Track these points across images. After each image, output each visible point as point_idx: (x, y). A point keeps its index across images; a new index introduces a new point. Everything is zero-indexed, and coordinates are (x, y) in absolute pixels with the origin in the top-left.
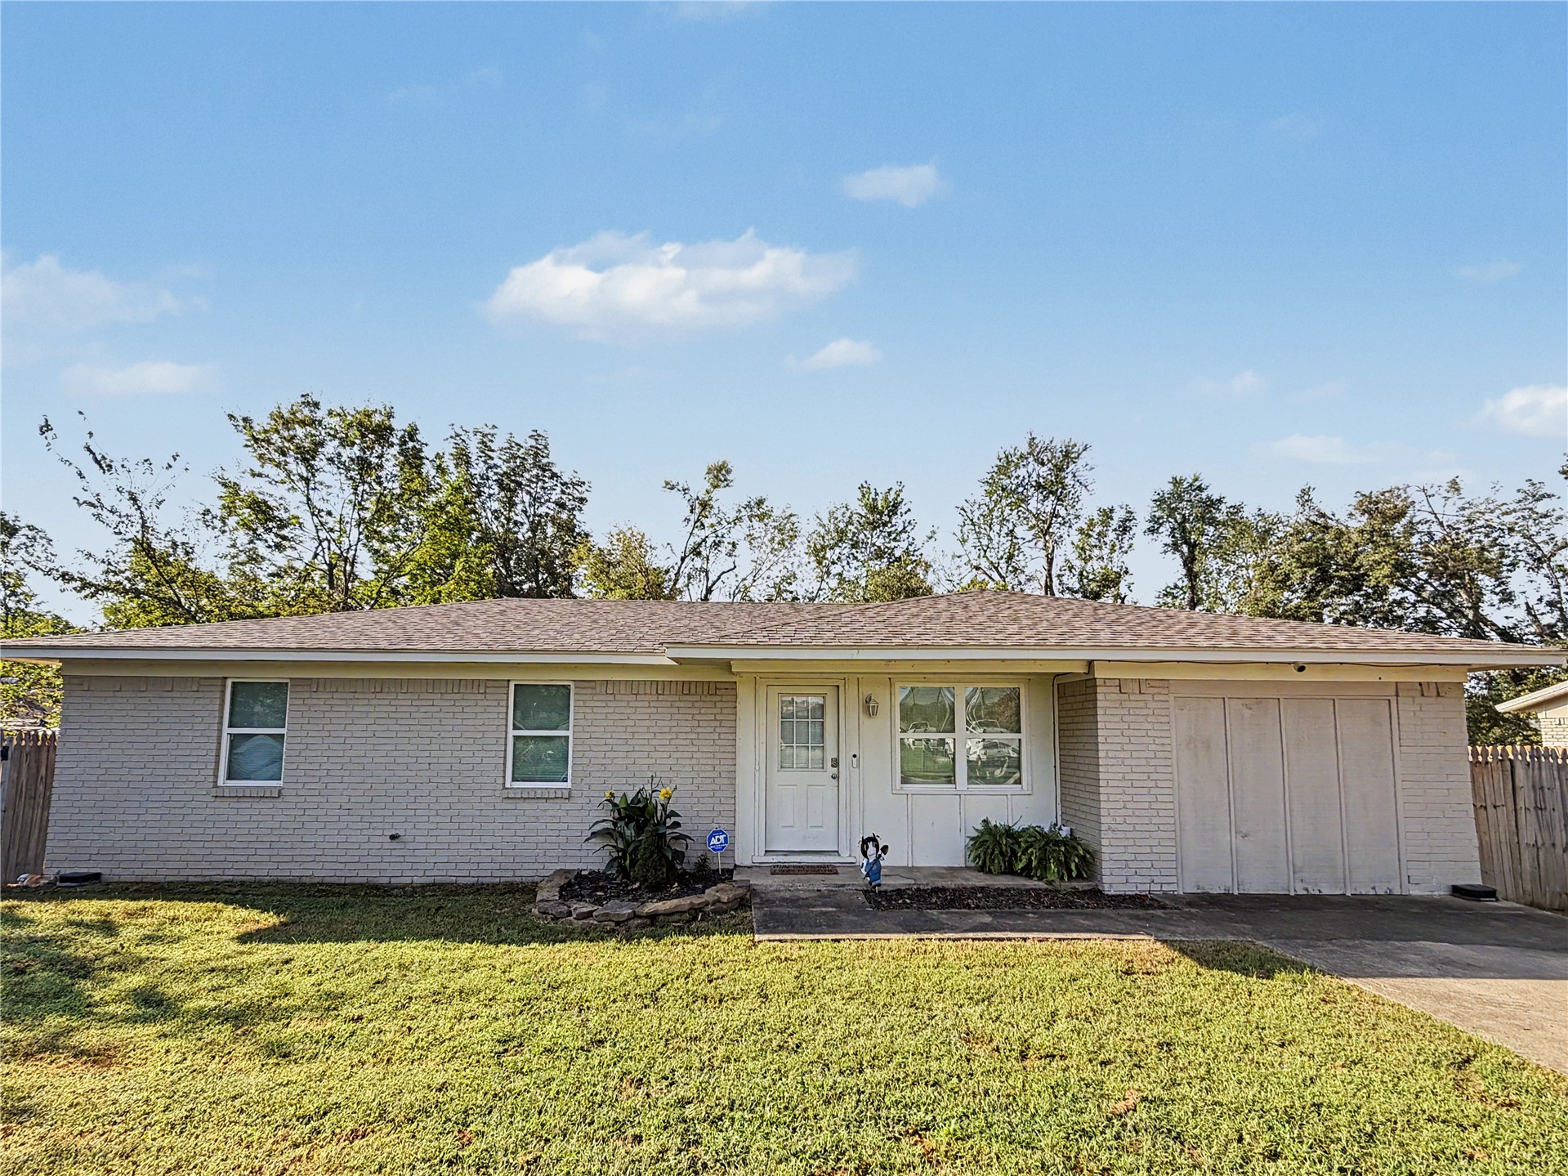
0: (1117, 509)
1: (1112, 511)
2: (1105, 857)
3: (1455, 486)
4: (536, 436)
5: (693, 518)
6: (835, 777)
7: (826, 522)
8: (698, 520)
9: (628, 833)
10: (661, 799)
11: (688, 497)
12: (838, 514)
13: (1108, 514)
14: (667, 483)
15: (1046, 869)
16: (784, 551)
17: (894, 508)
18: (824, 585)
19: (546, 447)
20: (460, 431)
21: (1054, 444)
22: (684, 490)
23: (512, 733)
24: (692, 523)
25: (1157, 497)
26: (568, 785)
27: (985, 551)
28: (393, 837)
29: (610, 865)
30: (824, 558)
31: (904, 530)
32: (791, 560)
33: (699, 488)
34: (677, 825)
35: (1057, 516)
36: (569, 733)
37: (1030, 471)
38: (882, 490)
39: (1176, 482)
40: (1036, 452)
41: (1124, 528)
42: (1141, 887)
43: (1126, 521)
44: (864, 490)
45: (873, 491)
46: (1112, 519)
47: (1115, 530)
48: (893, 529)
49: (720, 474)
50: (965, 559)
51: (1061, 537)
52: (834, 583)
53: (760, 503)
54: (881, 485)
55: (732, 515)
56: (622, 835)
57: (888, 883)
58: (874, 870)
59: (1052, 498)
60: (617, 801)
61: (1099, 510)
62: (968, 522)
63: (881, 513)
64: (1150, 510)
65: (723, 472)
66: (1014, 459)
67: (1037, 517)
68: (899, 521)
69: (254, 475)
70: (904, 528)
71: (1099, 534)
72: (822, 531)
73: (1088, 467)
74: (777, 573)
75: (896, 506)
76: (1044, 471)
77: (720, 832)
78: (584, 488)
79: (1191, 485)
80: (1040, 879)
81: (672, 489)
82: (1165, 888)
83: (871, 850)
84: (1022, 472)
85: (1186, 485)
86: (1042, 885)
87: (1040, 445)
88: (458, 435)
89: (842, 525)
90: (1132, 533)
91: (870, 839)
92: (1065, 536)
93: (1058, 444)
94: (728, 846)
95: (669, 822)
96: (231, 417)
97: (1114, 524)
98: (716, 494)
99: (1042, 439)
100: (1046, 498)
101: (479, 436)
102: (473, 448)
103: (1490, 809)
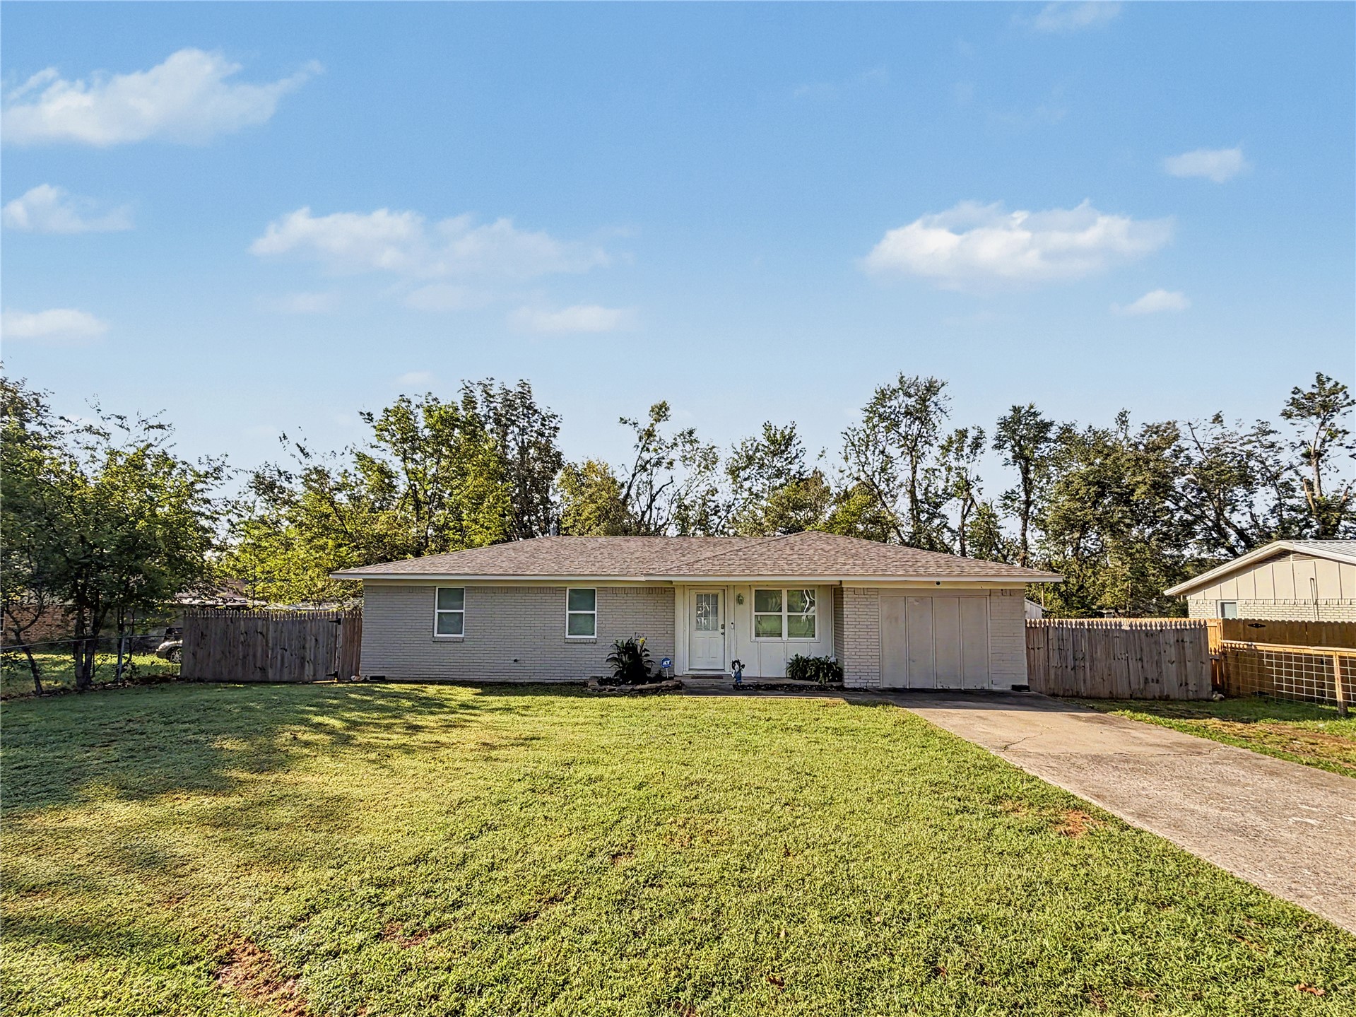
0: (970, 429)
1: (966, 431)
2: (846, 670)
3: (1218, 419)
4: (523, 385)
5: (641, 445)
6: (723, 634)
7: (739, 451)
8: (644, 446)
9: (624, 659)
10: (640, 643)
11: (637, 429)
12: (748, 444)
13: (963, 434)
14: (621, 419)
15: (819, 677)
16: (708, 473)
17: (788, 441)
18: (738, 496)
19: (529, 392)
20: (468, 385)
21: (919, 381)
22: (635, 424)
23: (568, 612)
24: (640, 449)
25: (1000, 421)
26: (595, 637)
27: (863, 466)
28: (516, 661)
29: (616, 675)
30: (738, 476)
31: (797, 456)
32: (713, 479)
33: (645, 422)
34: (647, 655)
35: (922, 437)
36: (595, 612)
37: (901, 402)
38: (780, 428)
39: (1016, 410)
40: (904, 387)
41: (976, 445)
42: (862, 685)
43: (978, 438)
44: (767, 427)
45: (773, 428)
46: (967, 437)
47: (969, 446)
48: (789, 456)
49: (661, 412)
50: (847, 473)
51: (923, 453)
52: (746, 495)
53: (691, 433)
54: (780, 424)
55: (670, 441)
56: (621, 660)
57: (744, 682)
58: (738, 676)
59: (917, 423)
60: (619, 645)
61: (956, 431)
62: (850, 444)
63: (780, 445)
64: (996, 431)
65: (664, 410)
66: (888, 392)
67: (905, 438)
68: (792, 451)
69: (372, 447)
70: (797, 454)
71: (957, 449)
72: (736, 457)
73: (947, 398)
74: (703, 488)
75: (791, 438)
76: (911, 402)
77: (668, 659)
78: (558, 419)
79: (1028, 412)
80: (817, 681)
81: (626, 423)
82: (874, 685)
83: (737, 666)
84: (894, 403)
85: (1023, 412)
86: (817, 683)
87: (908, 382)
88: (467, 387)
89: (751, 453)
90: (982, 448)
91: (736, 661)
92: (927, 453)
93: (923, 381)
94: (671, 667)
95: (644, 654)
96: (361, 413)
97: (969, 441)
98: (658, 426)
99: (909, 377)
100: (913, 423)
101: (481, 387)
102: (479, 395)
103: (1036, 650)
